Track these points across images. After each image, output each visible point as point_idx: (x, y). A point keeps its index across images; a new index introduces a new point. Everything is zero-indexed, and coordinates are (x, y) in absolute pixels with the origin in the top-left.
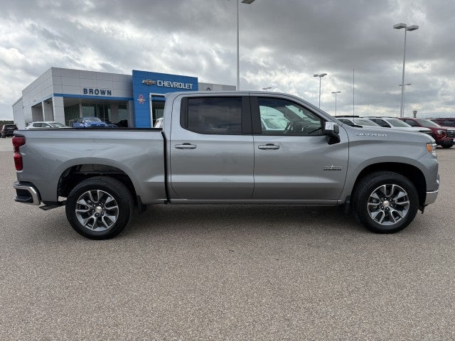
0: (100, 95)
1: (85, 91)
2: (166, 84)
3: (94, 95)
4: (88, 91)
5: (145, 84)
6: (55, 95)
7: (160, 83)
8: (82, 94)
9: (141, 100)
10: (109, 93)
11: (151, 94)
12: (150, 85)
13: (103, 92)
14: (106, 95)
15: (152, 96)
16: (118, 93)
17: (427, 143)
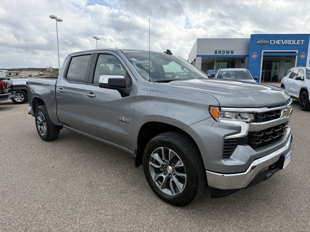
0: (225, 54)
1: (216, 52)
2: (278, 42)
3: (222, 54)
4: (218, 52)
5: (260, 44)
6: (197, 56)
7: (273, 42)
8: (214, 54)
9: (254, 56)
10: (232, 52)
11: (263, 51)
12: (263, 44)
13: (228, 52)
14: (230, 54)
15: (264, 52)
16: (239, 52)
17: (210, 106)
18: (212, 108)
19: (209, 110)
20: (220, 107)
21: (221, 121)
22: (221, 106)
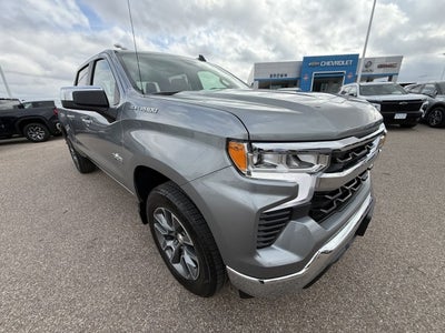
1: (271, 76)
2: (328, 63)
3: (276, 78)
4: (273, 76)
5: (311, 66)
6: (255, 80)
7: (323, 64)
8: (270, 78)
9: (306, 78)
10: (286, 75)
12: (314, 66)
13: (282, 76)
15: (315, 74)
16: (292, 75)
17: (229, 140)
18: (233, 144)
19: (227, 150)
20: (250, 142)
21: (254, 175)
22: (251, 138)
